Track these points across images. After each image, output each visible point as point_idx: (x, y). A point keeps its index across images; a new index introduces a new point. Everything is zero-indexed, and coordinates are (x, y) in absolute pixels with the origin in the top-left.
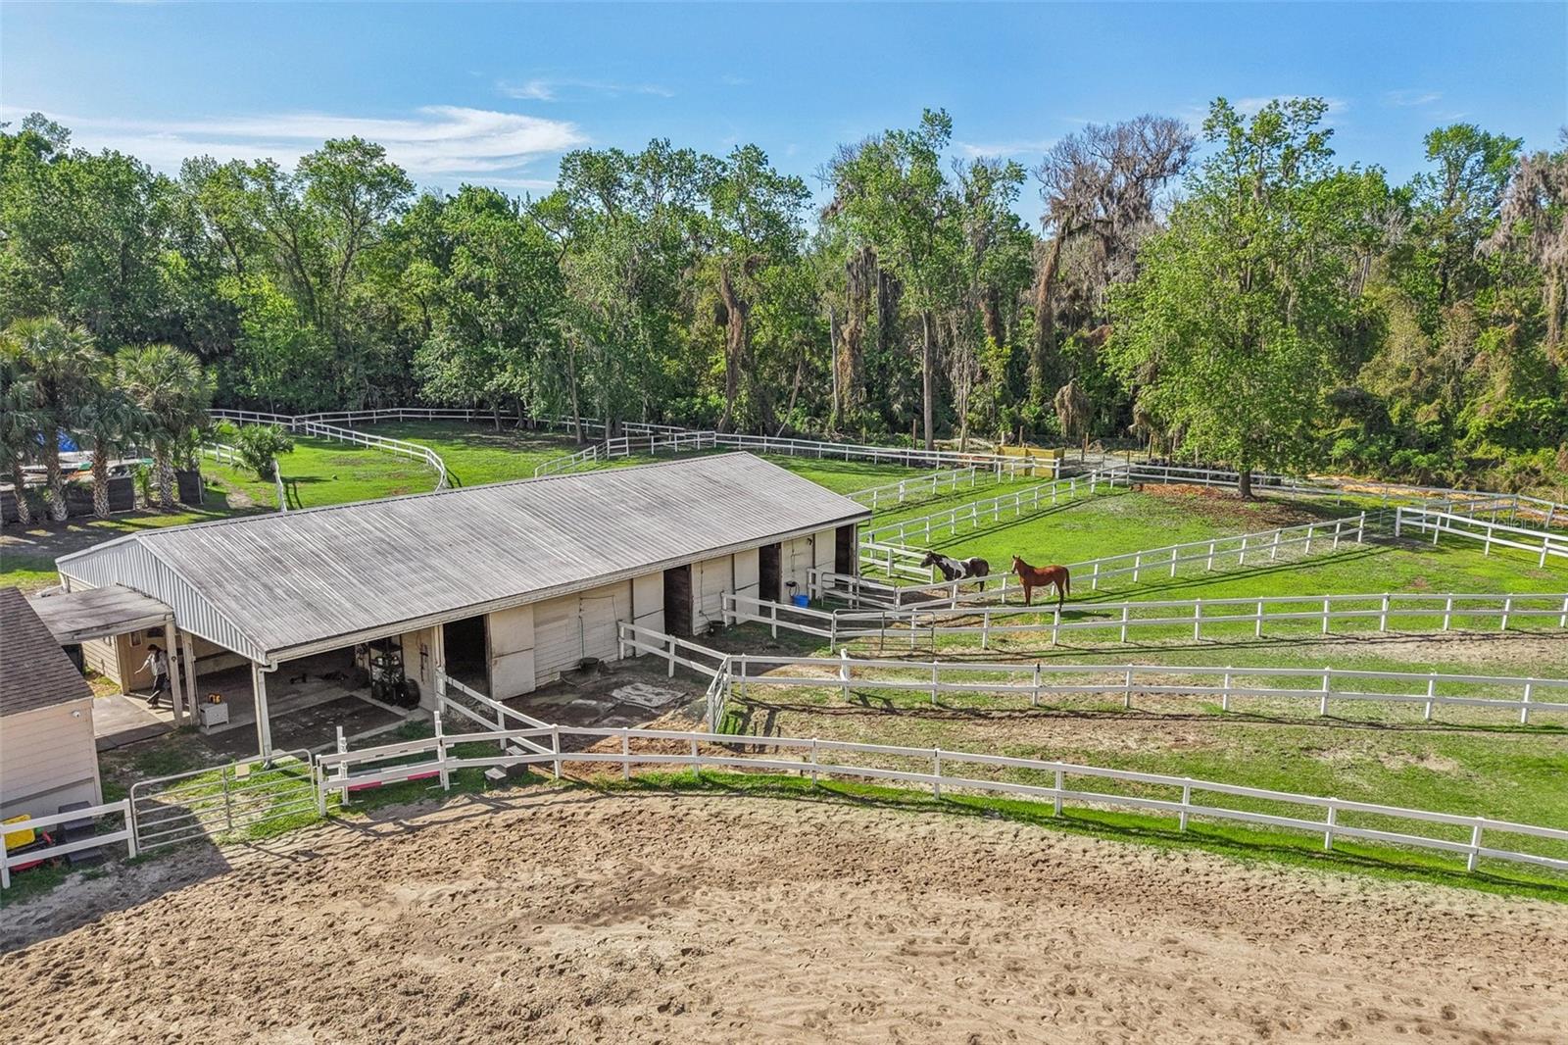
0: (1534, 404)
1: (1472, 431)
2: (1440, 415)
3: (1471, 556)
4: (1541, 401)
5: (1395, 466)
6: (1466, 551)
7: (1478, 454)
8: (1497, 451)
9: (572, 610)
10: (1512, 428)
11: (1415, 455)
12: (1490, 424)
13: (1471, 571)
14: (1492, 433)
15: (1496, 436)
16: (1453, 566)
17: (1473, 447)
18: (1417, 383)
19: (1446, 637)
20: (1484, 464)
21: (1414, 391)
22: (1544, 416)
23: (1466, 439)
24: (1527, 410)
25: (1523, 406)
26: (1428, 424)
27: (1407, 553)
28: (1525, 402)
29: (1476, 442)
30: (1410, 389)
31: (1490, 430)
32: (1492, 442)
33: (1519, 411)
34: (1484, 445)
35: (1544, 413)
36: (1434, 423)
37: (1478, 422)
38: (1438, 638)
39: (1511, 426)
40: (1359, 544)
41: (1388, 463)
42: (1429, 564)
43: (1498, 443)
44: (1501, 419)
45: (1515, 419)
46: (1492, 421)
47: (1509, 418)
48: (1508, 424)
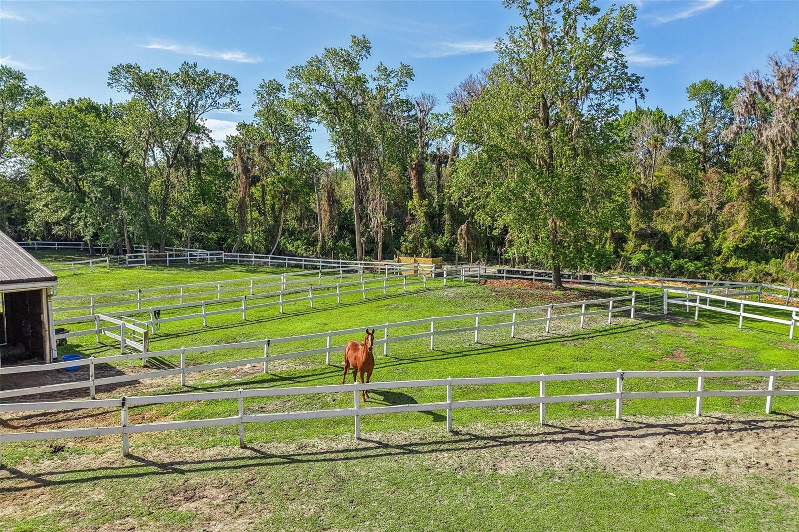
0: (764, 232)
1: (724, 250)
2: (702, 238)
3: (728, 330)
4: (769, 230)
5: (673, 271)
6: (722, 326)
7: (730, 265)
8: (742, 263)
10: (751, 247)
11: (686, 262)
12: (736, 245)
13: (727, 343)
14: (738, 251)
15: (741, 253)
16: (711, 339)
17: (726, 260)
18: (688, 221)
19: (699, 427)
20: (734, 270)
21: (686, 227)
22: (771, 240)
23: (721, 256)
24: (760, 236)
25: (757, 233)
26: (695, 244)
27: (671, 327)
28: (758, 230)
29: (728, 257)
30: (683, 225)
31: (736, 249)
32: (738, 257)
33: (754, 236)
34: (733, 259)
35: (771, 238)
36: (698, 243)
37: (729, 244)
38: (687, 428)
39: (750, 246)
40: (632, 320)
41: (669, 269)
42: (689, 336)
43: (742, 258)
44: (743, 242)
45: (752, 242)
46: (738, 243)
47: (749, 241)
48: (747, 245)
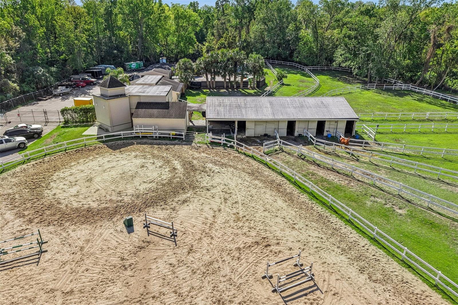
9: (265, 124)
